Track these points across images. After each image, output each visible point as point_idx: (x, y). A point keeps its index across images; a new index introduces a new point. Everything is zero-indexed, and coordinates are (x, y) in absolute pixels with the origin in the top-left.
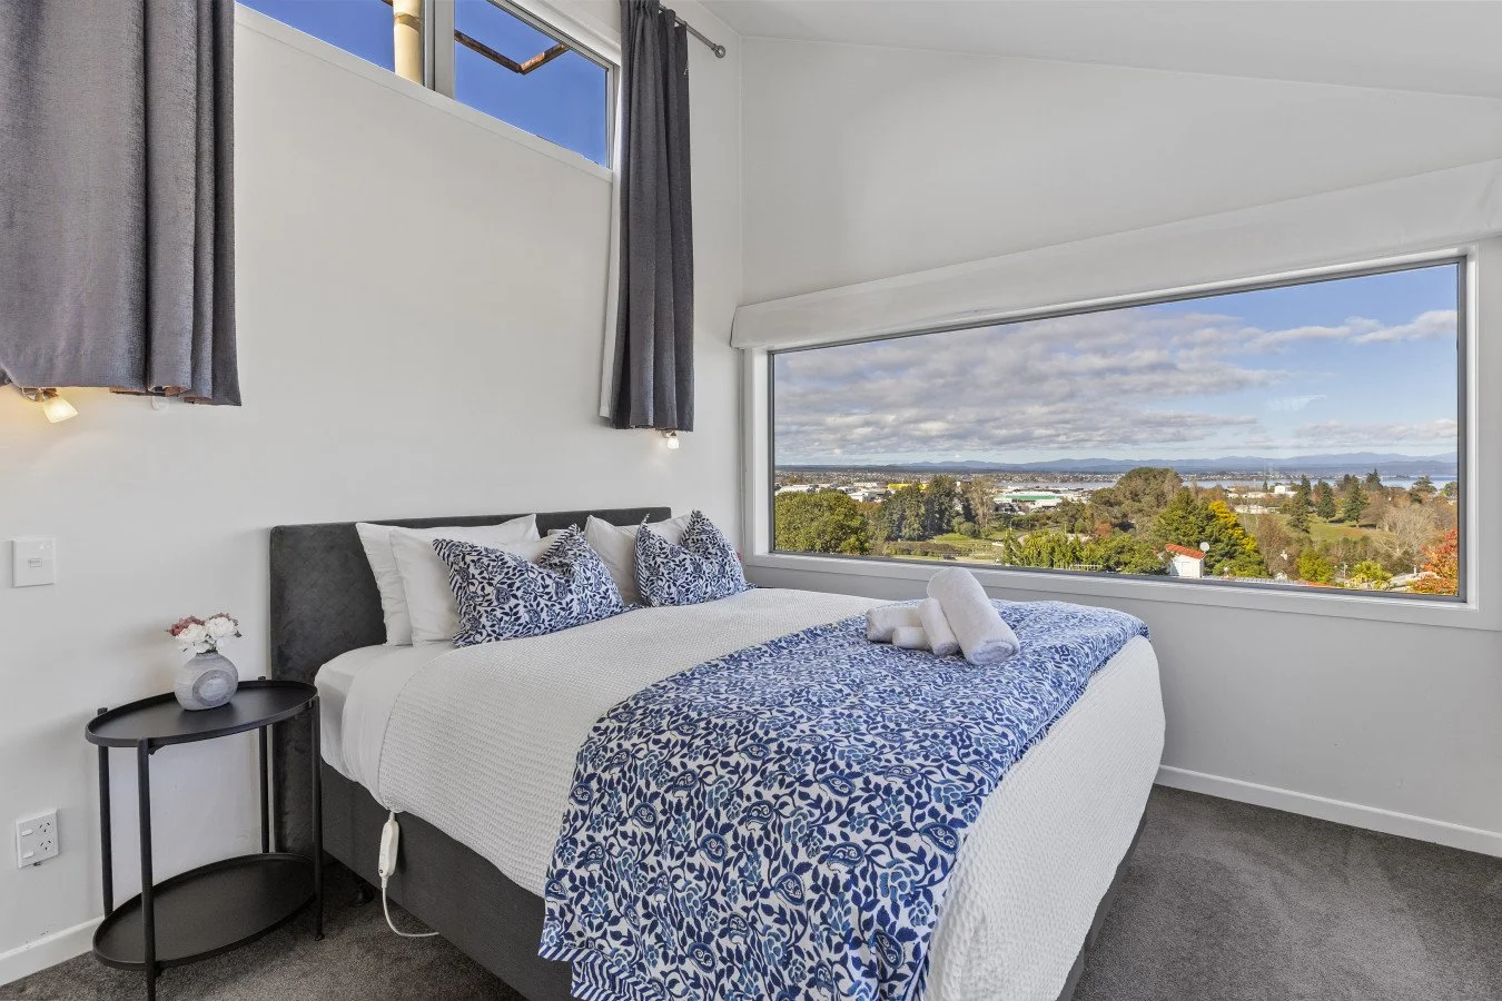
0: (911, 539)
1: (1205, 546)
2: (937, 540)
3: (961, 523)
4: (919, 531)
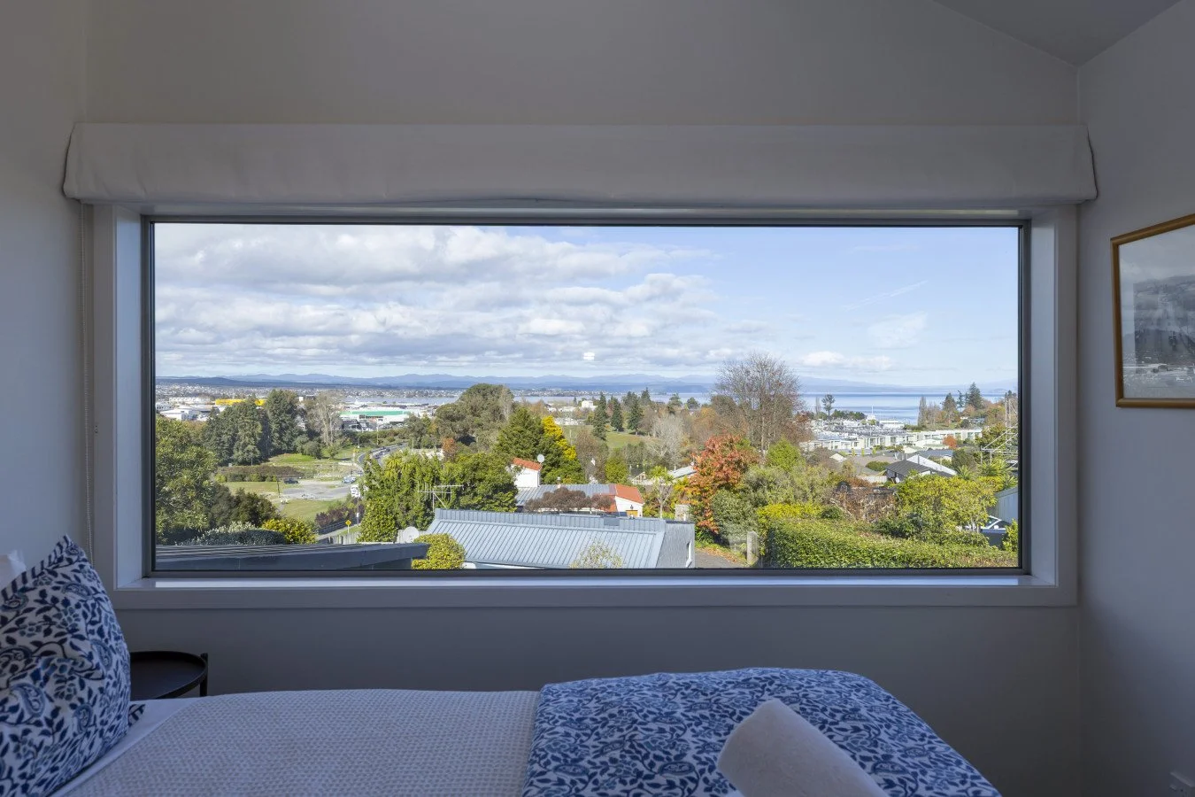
0: (244, 462)
1: (541, 458)
2: (274, 462)
3: (303, 443)
4: (254, 452)
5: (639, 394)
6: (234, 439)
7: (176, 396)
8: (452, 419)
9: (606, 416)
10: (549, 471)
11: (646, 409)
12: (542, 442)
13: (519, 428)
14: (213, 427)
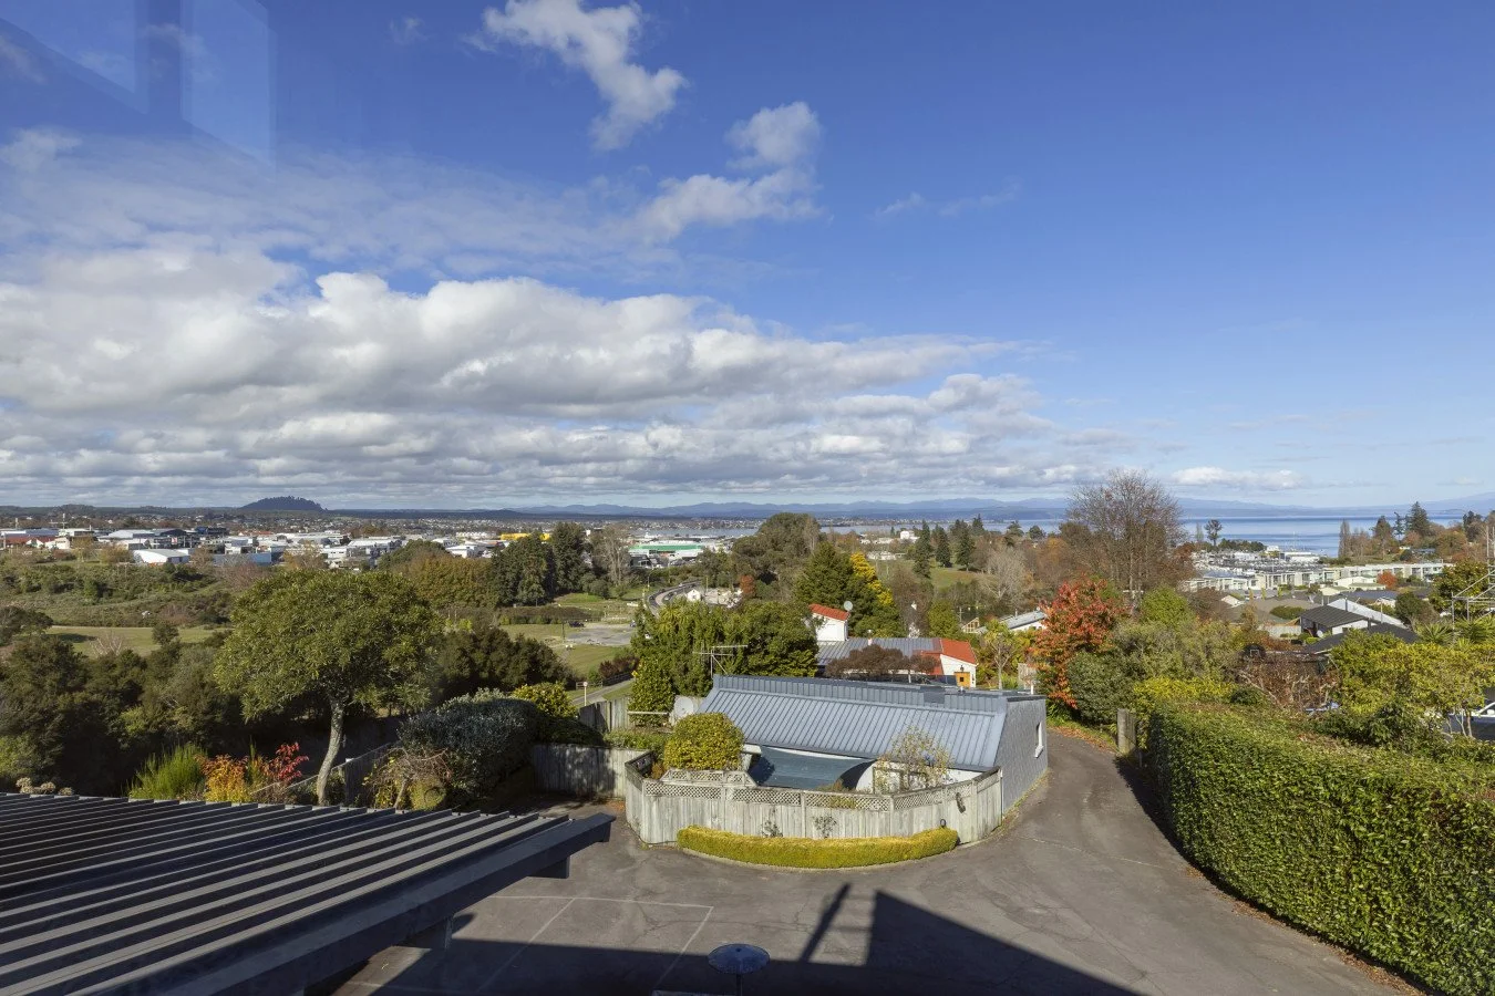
0: (529, 603)
1: (848, 606)
2: (560, 603)
3: (590, 581)
4: (540, 592)
5: (969, 522)
6: (518, 578)
7: (463, 531)
8: (749, 553)
9: (930, 549)
10: (859, 619)
11: (978, 541)
12: (850, 584)
13: (823, 567)
14: (497, 564)
